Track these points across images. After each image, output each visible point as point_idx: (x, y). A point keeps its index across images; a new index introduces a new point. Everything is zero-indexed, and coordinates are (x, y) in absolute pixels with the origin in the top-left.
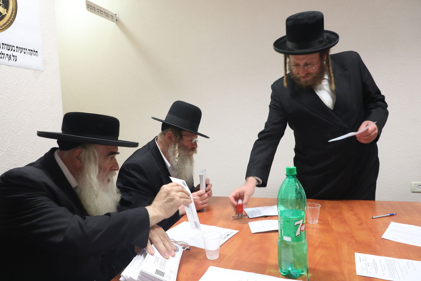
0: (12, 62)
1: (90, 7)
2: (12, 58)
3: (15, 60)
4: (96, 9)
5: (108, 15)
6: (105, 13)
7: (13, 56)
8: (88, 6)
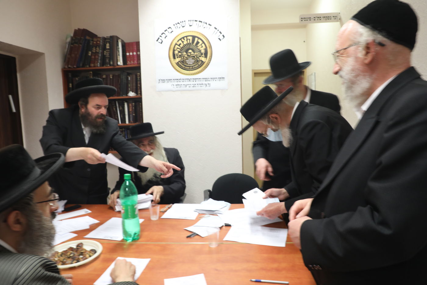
0: (208, 88)
1: (303, 20)
2: (208, 85)
5: (329, 18)
6: (324, 17)
8: (302, 19)
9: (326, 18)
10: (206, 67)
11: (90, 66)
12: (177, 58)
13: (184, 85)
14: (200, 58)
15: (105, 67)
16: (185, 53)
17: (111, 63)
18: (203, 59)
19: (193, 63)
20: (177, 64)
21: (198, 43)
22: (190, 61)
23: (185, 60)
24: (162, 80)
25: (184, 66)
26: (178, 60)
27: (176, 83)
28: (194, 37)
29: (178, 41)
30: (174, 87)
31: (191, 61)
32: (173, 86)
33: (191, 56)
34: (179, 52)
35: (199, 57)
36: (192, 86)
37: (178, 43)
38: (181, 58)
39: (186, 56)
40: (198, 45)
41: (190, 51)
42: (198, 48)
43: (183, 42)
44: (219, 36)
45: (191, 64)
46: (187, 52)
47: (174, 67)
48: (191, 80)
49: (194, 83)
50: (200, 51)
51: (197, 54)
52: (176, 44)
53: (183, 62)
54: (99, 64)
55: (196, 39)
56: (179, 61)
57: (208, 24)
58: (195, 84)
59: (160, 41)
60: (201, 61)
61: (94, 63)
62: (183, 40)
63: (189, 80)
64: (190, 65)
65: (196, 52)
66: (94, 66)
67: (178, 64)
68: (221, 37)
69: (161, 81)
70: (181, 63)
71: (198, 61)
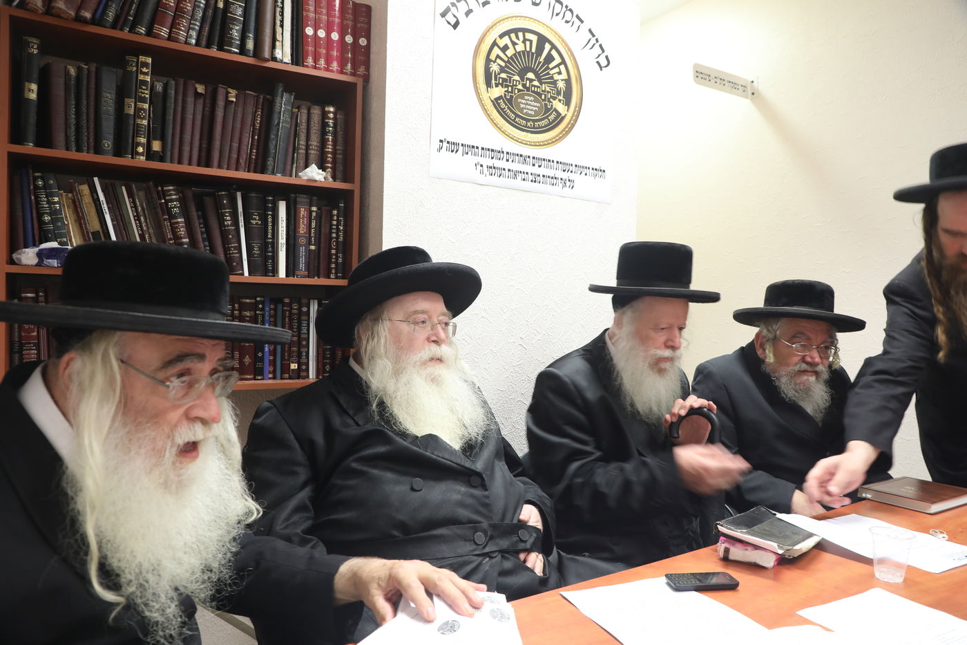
0: (567, 190)
1: (700, 76)
2: (568, 183)
3: (571, 186)
4: (713, 76)
5: (736, 86)
6: (730, 82)
7: (569, 181)
8: (697, 74)
9: (732, 85)
10: (568, 133)
11: (149, 33)
12: (497, 85)
13: (509, 170)
14: (554, 102)
15: (214, 52)
16: (517, 78)
17: (250, 45)
18: (561, 108)
19: (537, 113)
20: (496, 102)
21: (550, 58)
22: (527, 104)
23: (517, 98)
24: (448, 142)
25: (513, 116)
26: (498, 92)
27: (487, 162)
28: (542, 40)
29: (501, 36)
30: (482, 172)
31: (530, 105)
32: (479, 167)
33: (532, 92)
34: (502, 70)
35: (551, 100)
36: (531, 177)
37: (502, 43)
38: (506, 89)
39: (520, 87)
40: (551, 66)
41: (531, 75)
42: (548, 74)
43: (514, 44)
44: (599, 55)
45: (530, 112)
46: (522, 74)
47: (485, 111)
48: (528, 159)
49: (536, 170)
50: (555, 83)
51: (548, 89)
52: (495, 44)
53: (510, 101)
54: (194, 34)
55: (548, 46)
56: (500, 97)
57: (575, 15)
58: (539, 176)
59: (449, 17)
60: (555, 110)
61: (174, 25)
62: (513, 36)
63: (524, 159)
64: (526, 114)
65: (545, 83)
66: (170, 38)
67: (499, 104)
68: (604, 63)
69: (445, 144)
70: (506, 105)
71: (547, 110)
